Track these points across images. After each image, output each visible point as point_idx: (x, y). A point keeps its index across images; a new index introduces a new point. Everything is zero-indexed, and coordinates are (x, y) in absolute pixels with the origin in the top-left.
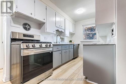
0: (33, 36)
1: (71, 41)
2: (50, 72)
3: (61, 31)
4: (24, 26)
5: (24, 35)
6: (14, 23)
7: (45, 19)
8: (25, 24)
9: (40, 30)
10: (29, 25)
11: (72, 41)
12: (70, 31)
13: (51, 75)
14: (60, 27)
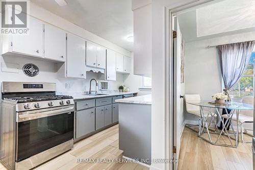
0: (42, 85)
1: (121, 88)
2: (67, 145)
3: (97, 72)
4: (26, 69)
5: (25, 86)
6: (8, 66)
7: (64, 57)
8: (27, 67)
9: (56, 73)
10: (35, 67)
11: (125, 88)
12: (118, 70)
13: (70, 150)
14: (95, 66)
